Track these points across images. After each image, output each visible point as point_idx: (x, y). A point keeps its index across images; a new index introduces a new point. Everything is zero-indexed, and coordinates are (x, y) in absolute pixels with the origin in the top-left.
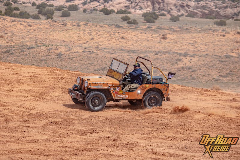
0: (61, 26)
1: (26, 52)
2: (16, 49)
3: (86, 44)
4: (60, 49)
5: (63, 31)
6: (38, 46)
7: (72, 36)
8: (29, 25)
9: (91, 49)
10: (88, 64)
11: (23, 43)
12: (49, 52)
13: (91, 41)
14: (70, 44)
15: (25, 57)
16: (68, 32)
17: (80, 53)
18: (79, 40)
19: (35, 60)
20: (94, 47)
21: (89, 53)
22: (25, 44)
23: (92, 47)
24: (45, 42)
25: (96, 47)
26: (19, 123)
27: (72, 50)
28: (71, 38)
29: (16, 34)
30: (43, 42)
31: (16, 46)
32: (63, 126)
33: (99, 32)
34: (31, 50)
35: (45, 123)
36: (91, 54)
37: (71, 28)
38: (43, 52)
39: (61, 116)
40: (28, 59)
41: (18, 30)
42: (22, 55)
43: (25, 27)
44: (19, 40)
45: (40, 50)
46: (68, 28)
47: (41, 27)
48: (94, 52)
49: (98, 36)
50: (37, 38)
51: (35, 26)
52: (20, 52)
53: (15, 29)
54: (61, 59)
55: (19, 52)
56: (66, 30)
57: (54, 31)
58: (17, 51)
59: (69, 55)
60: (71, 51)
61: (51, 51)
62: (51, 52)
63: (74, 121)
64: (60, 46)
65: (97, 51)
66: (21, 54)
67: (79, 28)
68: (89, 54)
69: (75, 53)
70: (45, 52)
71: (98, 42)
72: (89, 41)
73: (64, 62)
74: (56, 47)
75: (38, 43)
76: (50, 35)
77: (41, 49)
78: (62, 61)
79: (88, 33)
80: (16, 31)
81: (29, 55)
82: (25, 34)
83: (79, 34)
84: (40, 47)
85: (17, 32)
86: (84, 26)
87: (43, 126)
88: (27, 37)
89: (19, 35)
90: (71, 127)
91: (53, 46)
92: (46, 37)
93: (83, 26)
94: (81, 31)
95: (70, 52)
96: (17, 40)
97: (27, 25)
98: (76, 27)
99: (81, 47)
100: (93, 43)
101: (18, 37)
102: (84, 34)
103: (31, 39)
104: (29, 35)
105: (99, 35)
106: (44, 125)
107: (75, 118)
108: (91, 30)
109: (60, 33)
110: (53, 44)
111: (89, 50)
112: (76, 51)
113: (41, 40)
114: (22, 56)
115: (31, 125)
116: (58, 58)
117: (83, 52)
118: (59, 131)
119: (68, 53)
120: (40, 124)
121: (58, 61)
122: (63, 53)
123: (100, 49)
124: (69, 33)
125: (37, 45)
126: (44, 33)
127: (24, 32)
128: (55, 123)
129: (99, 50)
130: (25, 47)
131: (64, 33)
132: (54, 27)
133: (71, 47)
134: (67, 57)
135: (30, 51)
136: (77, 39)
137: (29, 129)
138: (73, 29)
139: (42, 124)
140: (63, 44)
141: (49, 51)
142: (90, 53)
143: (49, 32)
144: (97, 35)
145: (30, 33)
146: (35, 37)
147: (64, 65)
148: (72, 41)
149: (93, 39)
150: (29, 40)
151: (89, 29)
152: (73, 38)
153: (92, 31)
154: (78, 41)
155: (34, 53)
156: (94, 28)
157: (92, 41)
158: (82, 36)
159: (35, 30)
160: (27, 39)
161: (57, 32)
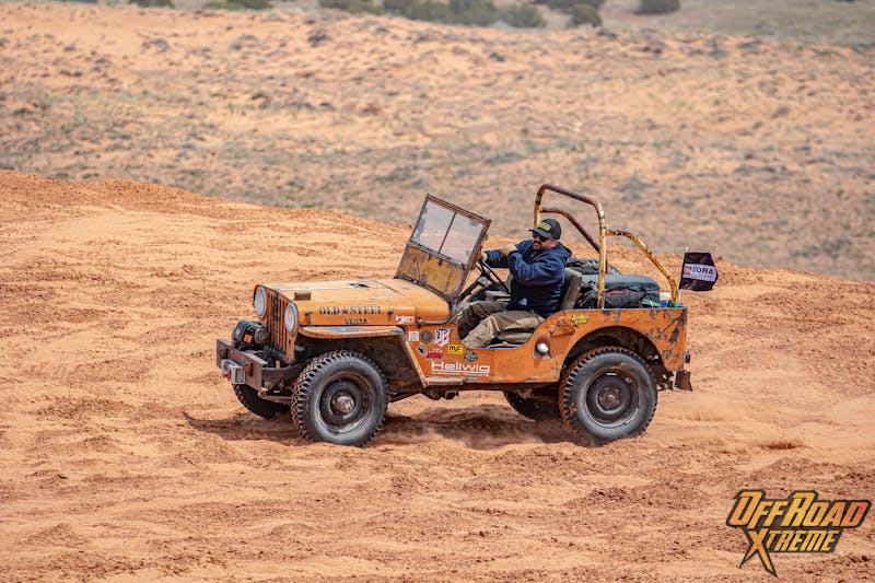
0: (640, 54)
1: (479, 179)
2: (437, 166)
3: (751, 134)
4: (636, 163)
5: (647, 77)
6: (534, 150)
7: (689, 100)
8: (494, 55)
9: (775, 159)
10: (764, 228)
11: (466, 137)
12: (583, 174)
13: (774, 123)
14: (678, 136)
15: (479, 198)
16: (670, 80)
17: (725, 176)
18: (721, 120)
19: (524, 210)
20: (788, 148)
21: (766, 175)
22: (475, 141)
23: (780, 150)
24: (566, 129)
25: (796, 150)
26: (454, 496)
27: (689, 165)
28: (684, 109)
29: (435, 98)
30: (559, 129)
31: (435, 152)
32: (653, 509)
33: (813, 78)
34: (502, 167)
35: (572, 497)
36: (775, 179)
37: (681, 66)
38: (560, 176)
39: (644, 465)
40: (490, 207)
41: (443, 76)
42: (462, 190)
43: (477, 61)
44: (449, 120)
45: (545, 167)
46: (670, 64)
47: (548, 61)
48: (791, 173)
49: (808, 100)
50: (531, 111)
51: (520, 56)
52: (454, 178)
53: (432, 72)
54: (640, 206)
55: (450, 176)
56: (661, 73)
57: (606, 79)
58: (440, 172)
59: (673, 187)
60: (684, 167)
61: (592, 171)
62: (596, 176)
63: (702, 487)
64: (633, 148)
65: (801, 164)
66: (460, 186)
67: (722, 65)
68: (766, 181)
69: (701, 175)
70: (566, 175)
71: (809, 126)
72: (765, 120)
73: (653, 219)
74: (618, 152)
75: (534, 136)
76: (588, 97)
77: (551, 163)
78: (642, 215)
79: (761, 85)
80: (437, 82)
81: (497, 190)
82: (477, 97)
83: (718, 89)
84: (545, 151)
85: (441, 88)
86: (743, 55)
87: (565, 509)
88: (489, 107)
89: (450, 99)
90: (692, 515)
91: (603, 149)
92: (571, 108)
93: (737, 54)
94: (729, 76)
95: (680, 172)
96: (439, 125)
97: (485, 56)
98: (704, 60)
99: (730, 148)
100: (783, 129)
101: (445, 111)
102: (742, 90)
103: (502, 117)
104: (495, 98)
105: (811, 94)
106: (571, 504)
107: (709, 473)
108: (773, 73)
109: (632, 87)
110: (604, 138)
111: (766, 161)
112: (706, 167)
113: (547, 123)
114: (464, 194)
115: (510, 505)
116: (624, 199)
117: (739, 170)
118: (637, 530)
119: (670, 180)
120: (551, 502)
121: (623, 215)
122: (648, 178)
123: (815, 155)
124: (675, 89)
125: (529, 143)
126: (560, 87)
127: (472, 89)
128: (619, 495)
129: (812, 162)
130: (477, 155)
131: (650, 85)
132: (603, 62)
133: (686, 151)
134: (666, 195)
135: (500, 171)
136: (713, 114)
137: (501, 522)
138: (691, 67)
139: (556, 501)
140: (650, 137)
141: (586, 170)
142: (771, 175)
143: (586, 85)
144: (804, 92)
145: (496, 90)
146: (522, 108)
147: (654, 234)
148: (688, 123)
149: (783, 112)
150: (496, 122)
151: (766, 66)
152: (690, 109)
153: (778, 75)
154: (714, 123)
155: (516, 180)
156: (791, 63)
157: (781, 120)
158: (734, 102)
159: (520, 78)
160: (487, 120)
161: (619, 85)
